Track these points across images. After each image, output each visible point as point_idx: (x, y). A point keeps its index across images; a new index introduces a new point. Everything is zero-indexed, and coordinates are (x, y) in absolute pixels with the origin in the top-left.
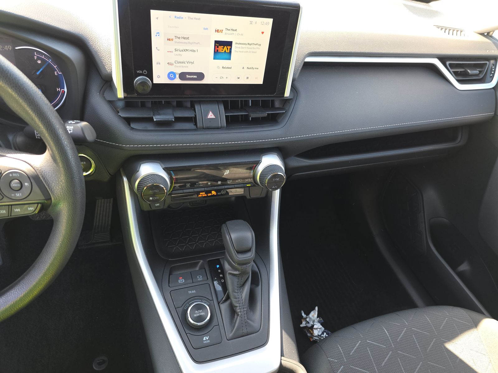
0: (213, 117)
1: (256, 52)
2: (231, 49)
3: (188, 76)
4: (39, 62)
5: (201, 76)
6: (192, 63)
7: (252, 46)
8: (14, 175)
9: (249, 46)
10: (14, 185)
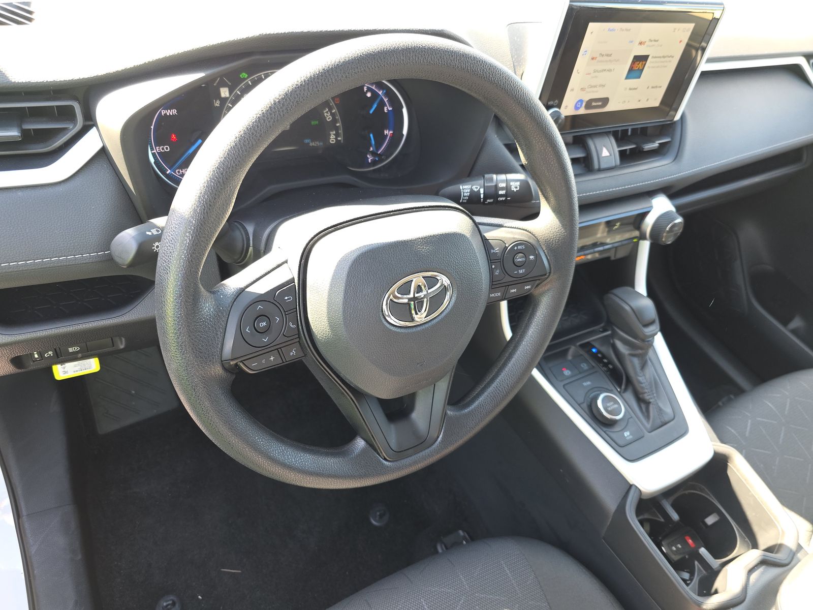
0: (608, 154)
1: (666, 67)
2: (645, 64)
3: (594, 104)
4: (369, 95)
5: (605, 101)
6: (603, 86)
7: (666, 59)
8: (519, 247)
9: (662, 59)
10: (518, 260)
